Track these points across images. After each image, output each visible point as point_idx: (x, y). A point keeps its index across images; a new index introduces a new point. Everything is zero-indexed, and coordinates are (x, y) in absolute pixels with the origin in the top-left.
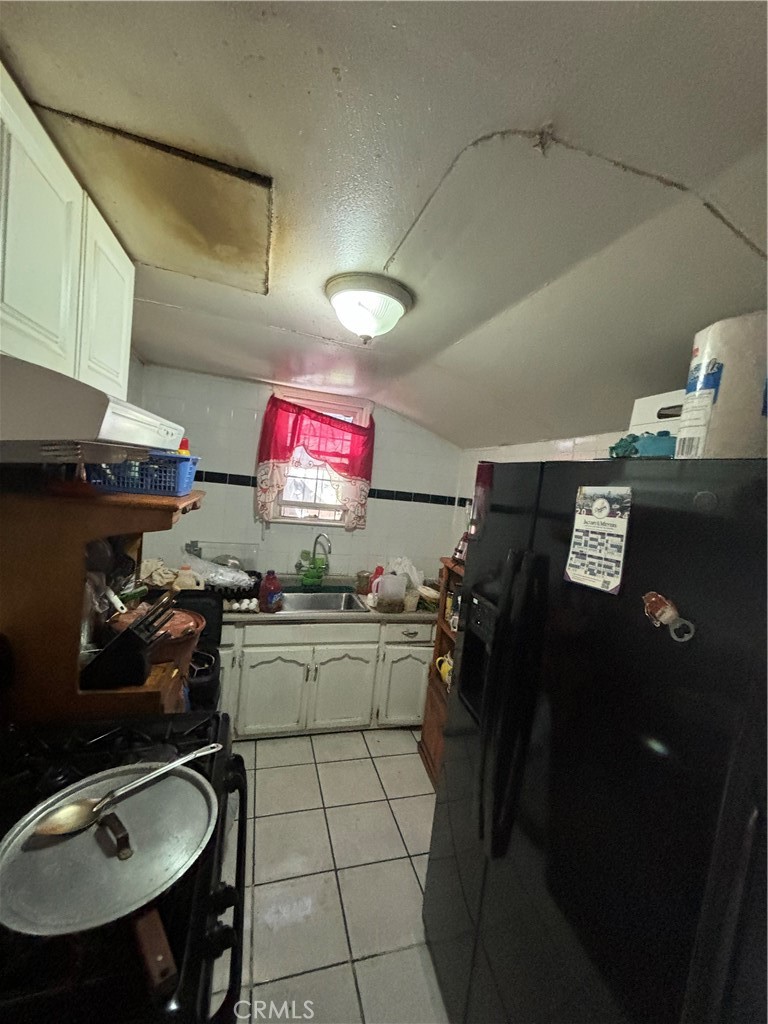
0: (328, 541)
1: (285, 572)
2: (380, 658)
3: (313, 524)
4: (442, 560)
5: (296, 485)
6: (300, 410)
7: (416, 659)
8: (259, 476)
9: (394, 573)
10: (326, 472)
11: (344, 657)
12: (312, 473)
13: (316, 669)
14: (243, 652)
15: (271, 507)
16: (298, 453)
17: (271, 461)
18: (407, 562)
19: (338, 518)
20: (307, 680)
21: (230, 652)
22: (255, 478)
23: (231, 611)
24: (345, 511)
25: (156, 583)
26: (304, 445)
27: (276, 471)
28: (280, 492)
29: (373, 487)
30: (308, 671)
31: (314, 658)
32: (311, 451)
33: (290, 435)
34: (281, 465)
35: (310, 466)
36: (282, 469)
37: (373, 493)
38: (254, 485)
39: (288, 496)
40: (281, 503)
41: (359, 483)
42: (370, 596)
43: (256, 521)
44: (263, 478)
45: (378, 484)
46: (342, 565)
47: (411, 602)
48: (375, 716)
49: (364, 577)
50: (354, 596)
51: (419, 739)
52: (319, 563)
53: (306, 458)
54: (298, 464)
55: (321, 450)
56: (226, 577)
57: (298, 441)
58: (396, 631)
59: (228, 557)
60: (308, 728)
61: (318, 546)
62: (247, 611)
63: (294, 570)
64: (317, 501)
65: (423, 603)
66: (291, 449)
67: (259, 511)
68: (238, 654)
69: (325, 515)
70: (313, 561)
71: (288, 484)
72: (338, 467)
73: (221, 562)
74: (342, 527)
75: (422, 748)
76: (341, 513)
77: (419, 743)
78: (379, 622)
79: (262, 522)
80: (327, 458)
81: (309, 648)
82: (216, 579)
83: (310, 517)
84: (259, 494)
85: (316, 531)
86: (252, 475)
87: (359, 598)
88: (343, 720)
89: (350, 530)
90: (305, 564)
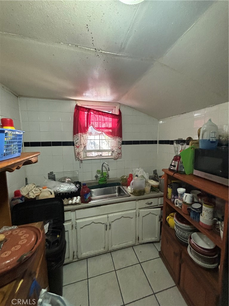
0: (108, 165)
1: (91, 180)
2: (137, 215)
3: (100, 159)
4: (163, 170)
5: (91, 143)
6: (89, 110)
7: (153, 214)
8: (74, 141)
9: (137, 176)
10: (103, 136)
11: (122, 217)
12: (97, 137)
13: (110, 225)
14: (76, 222)
15: (82, 154)
16: (90, 129)
17: (79, 134)
18: (141, 170)
19: (110, 154)
20: (106, 230)
21: (70, 223)
22: (73, 142)
23: (68, 205)
24: (112, 152)
25: (31, 197)
26: (92, 125)
27: (82, 138)
28: (85, 147)
29: (123, 140)
30: (106, 226)
31: (108, 220)
32: (96, 128)
33: (86, 122)
34: (84, 135)
35: (96, 134)
36: (84, 137)
37: (124, 143)
38: (74, 145)
39: (88, 148)
40: (86, 151)
41: (117, 139)
42: (129, 188)
43: (76, 160)
44: (77, 141)
45: (125, 139)
46: (114, 174)
47: (148, 189)
48: (137, 240)
49: (124, 179)
50: (121, 187)
51: (159, 250)
52: (105, 175)
53: (94, 131)
54: (91, 134)
55: (100, 127)
56: (65, 188)
57: (90, 124)
58: (143, 203)
59: (65, 178)
60: (109, 250)
61: (103, 167)
62: (76, 204)
63: (94, 179)
64: (101, 149)
65: (153, 189)
66: (87, 128)
67: (77, 155)
68: (74, 223)
69: (105, 154)
70: (102, 174)
71: (88, 143)
72: (108, 134)
73: (62, 181)
74: (112, 158)
75: (161, 254)
76: (111, 152)
77: (160, 252)
78: (135, 200)
79: (79, 160)
80: (103, 130)
81: (106, 216)
82: (60, 190)
83: (98, 155)
84: (76, 149)
85: (102, 162)
86: (72, 141)
87: (123, 188)
88: (124, 244)
89: (115, 159)
90: (99, 175)
